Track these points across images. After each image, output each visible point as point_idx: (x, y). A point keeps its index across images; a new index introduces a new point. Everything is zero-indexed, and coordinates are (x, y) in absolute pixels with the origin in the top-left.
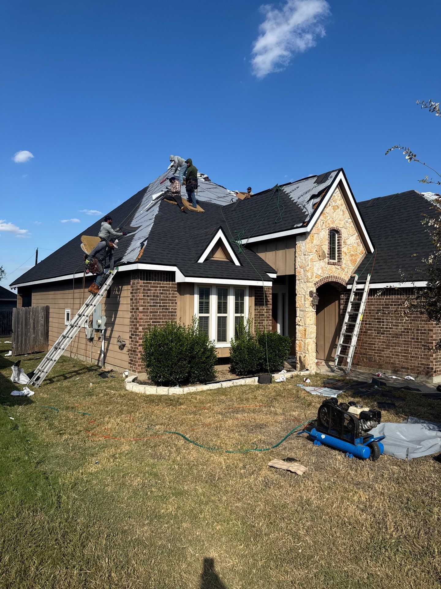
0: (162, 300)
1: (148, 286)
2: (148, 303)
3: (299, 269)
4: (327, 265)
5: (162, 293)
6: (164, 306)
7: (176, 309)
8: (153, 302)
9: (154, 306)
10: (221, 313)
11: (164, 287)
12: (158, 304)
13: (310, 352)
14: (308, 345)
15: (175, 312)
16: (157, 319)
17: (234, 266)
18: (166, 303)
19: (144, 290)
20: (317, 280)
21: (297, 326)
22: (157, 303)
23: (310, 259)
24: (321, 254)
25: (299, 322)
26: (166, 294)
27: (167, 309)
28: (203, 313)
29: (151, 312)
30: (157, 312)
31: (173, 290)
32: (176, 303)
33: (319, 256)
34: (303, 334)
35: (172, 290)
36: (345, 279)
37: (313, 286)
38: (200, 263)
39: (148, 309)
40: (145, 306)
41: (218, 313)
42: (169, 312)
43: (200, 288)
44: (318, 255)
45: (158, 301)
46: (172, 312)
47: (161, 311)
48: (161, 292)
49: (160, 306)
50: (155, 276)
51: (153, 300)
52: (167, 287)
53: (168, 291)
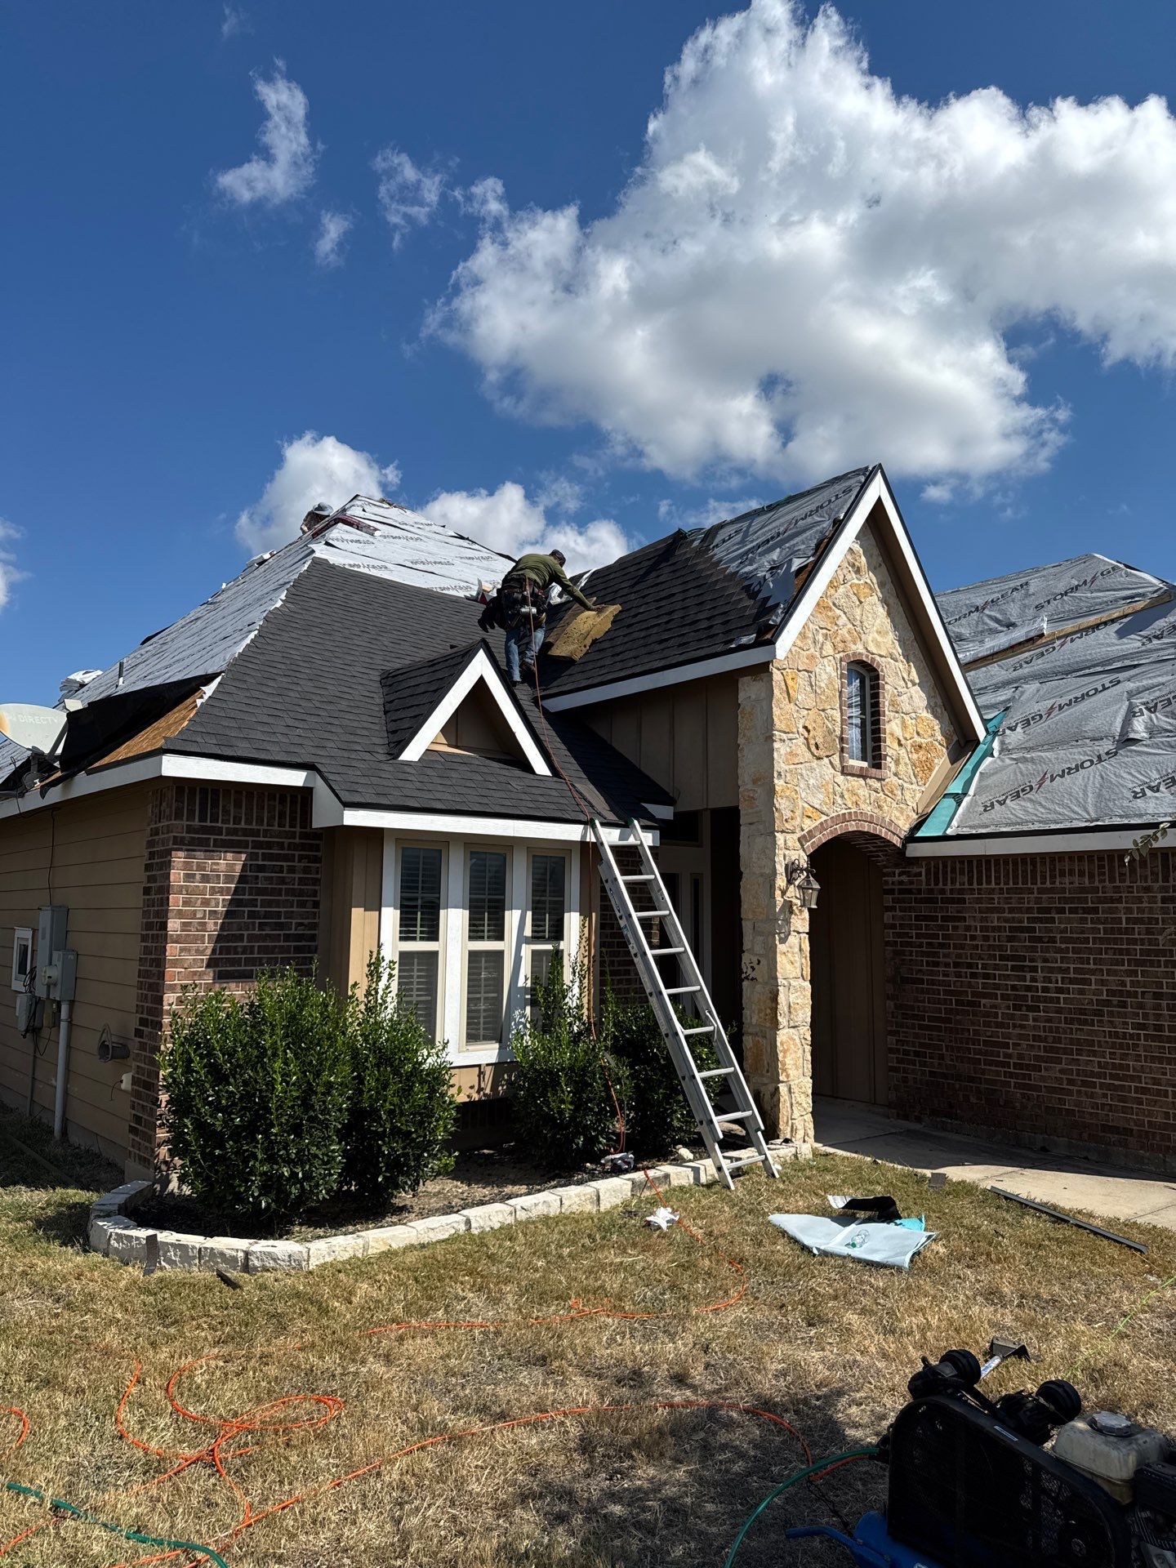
1: (206, 842)
2: (206, 903)
3: (750, 787)
4: (840, 779)
6: (267, 915)
7: (314, 926)
10: (482, 938)
11: (269, 845)
12: (246, 909)
13: (791, 1078)
14: (785, 1052)
15: (313, 938)
16: (237, 962)
17: (532, 776)
18: (278, 904)
20: (809, 825)
21: (745, 984)
25: (753, 968)
26: (277, 869)
27: (280, 926)
28: (414, 939)
30: (240, 938)
31: (307, 857)
32: (316, 905)
33: (816, 746)
34: (768, 1011)
35: (301, 858)
36: (901, 823)
37: (799, 844)
38: (408, 764)
39: (203, 926)
40: (194, 915)
41: (471, 938)
42: (287, 938)
43: (403, 849)
44: (813, 742)
45: (246, 897)
46: (299, 937)
47: (256, 932)
48: (260, 863)
49: (252, 915)
50: (238, 805)
52: (281, 846)
53: (286, 858)
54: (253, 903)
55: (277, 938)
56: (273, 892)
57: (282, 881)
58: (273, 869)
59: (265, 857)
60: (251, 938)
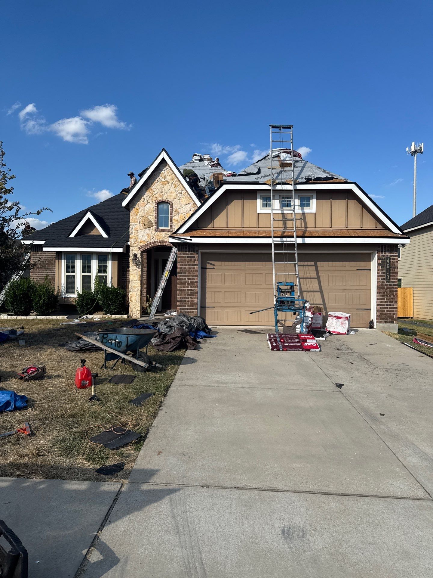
0: (46, 264)
1: (36, 255)
4: (154, 232)
5: (46, 260)
6: (48, 268)
8: (40, 266)
9: (41, 268)
10: (85, 273)
11: (48, 255)
13: (133, 302)
14: (131, 297)
17: (102, 238)
18: (50, 266)
19: (34, 258)
22: (43, 266)
23: (134, 228)
24: (146, 223)
27: (51, 270)
28: (70, 273)
29: (38, 272)
30: (43, 272)
33: (145, 225)
37: (138, 249)
38: (71, 238)
39: (36, 270)
41: (83, 272)
44: (143, 224)
49: (45, 268)
51: (40, 264)
52: (50, 255)
53: (51, 258)
54: (45, 266)
55: (50, 272)
56: (49, 264)
57: (51, 262)
58: (49, 260)
59: (47, 258)
60: (45, 272)
